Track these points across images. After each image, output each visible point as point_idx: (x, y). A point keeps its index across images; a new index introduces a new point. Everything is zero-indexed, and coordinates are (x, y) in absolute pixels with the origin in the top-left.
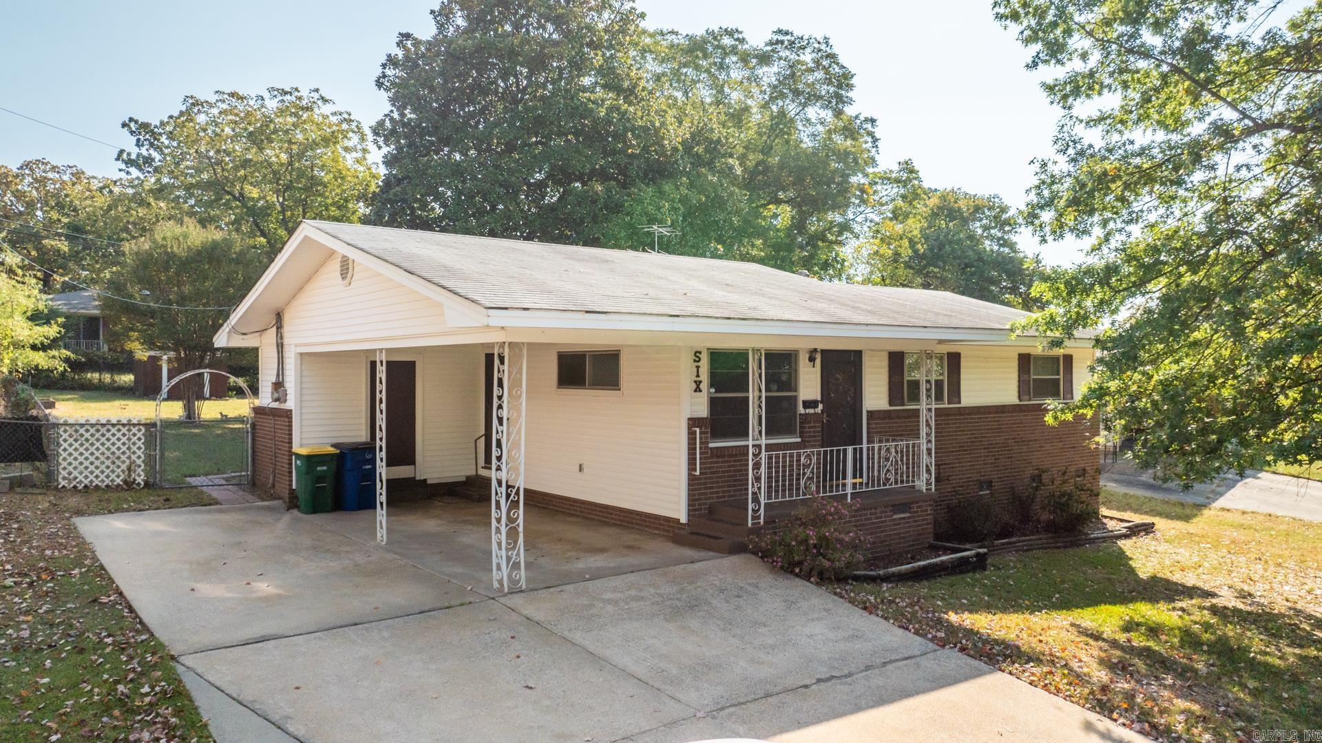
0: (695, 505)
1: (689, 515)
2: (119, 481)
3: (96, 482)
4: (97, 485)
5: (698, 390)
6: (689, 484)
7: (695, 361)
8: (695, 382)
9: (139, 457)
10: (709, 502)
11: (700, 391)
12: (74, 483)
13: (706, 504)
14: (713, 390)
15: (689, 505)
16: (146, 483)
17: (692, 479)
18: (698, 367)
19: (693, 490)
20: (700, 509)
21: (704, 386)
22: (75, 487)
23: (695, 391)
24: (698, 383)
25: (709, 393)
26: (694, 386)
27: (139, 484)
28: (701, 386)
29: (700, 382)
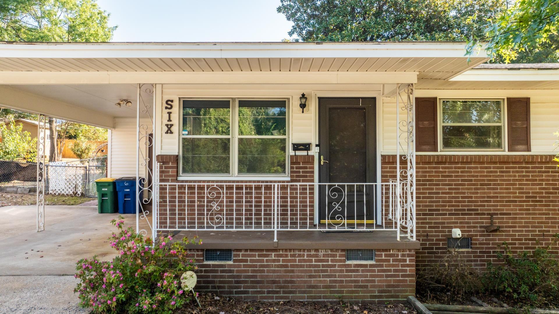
2: (71, 193)
3: (63, 192)
4: (63, 194)
5: (169, 131)
7: (166, 108)
8: (167, 125)
9: (80, 182)
11: (171, 133)
12: (55, 192)
14: (184, 133)
16: (82, 194)
18: (170, 113)
21: (175, 129)
22: (55, 194)
23: (167, 133)
24: (169, 126)
25: (180, 135)
26: (166, 129)
27: (79, 194)
28: (173, 129)
29: (172, 125)
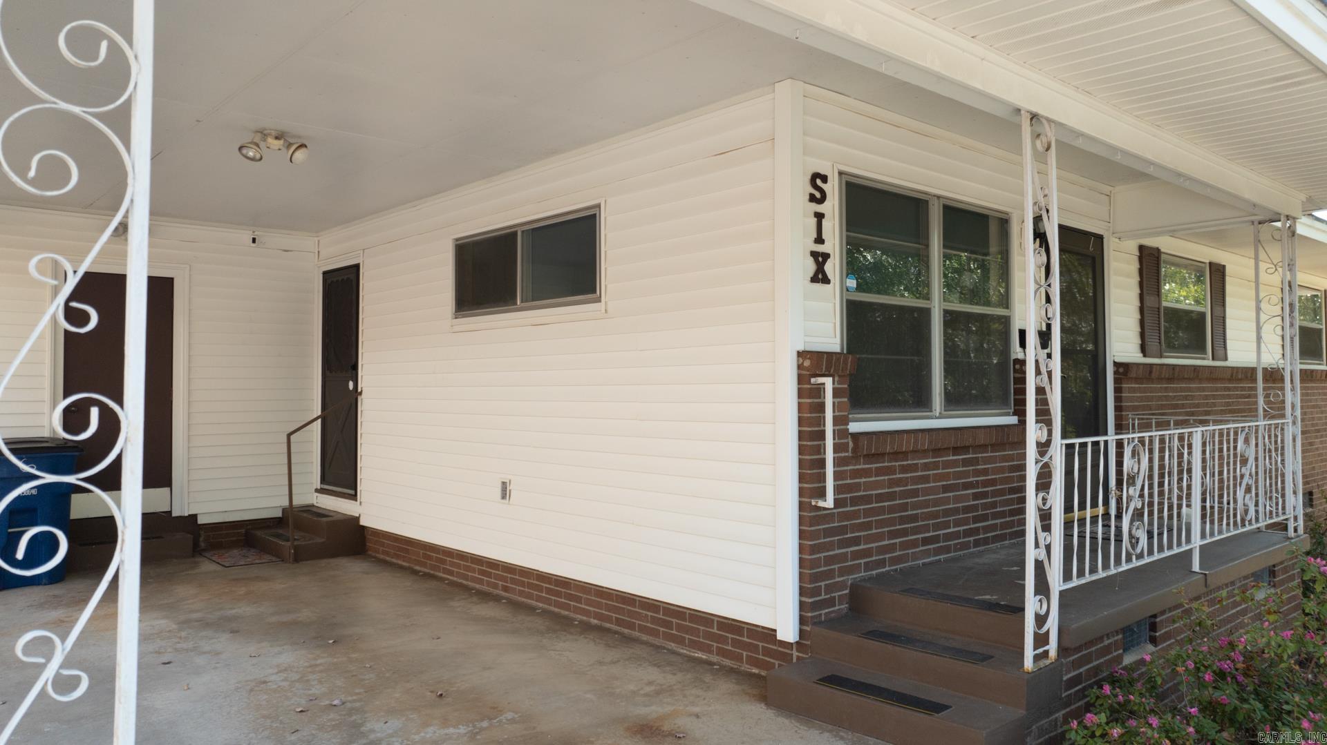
0: (816, 591)
1: (802, 620)
5: (820, 277)
6: (802, 535)
7: (812, 198)
8: (814, 254)
10: (850, 578)
11: (826, 280)
13: (842, 586)
14: (852, 283)
15: (802, 592)
17: (809, 518)
18: (820, 216)
19: (814, 549)
20: (830, 602)
21: (833, 268)
23: (814, 279)
24: (820, 259)
25: (845, 289)
26: (811, 267)
28: (828, 268)
29: (826, 256)
